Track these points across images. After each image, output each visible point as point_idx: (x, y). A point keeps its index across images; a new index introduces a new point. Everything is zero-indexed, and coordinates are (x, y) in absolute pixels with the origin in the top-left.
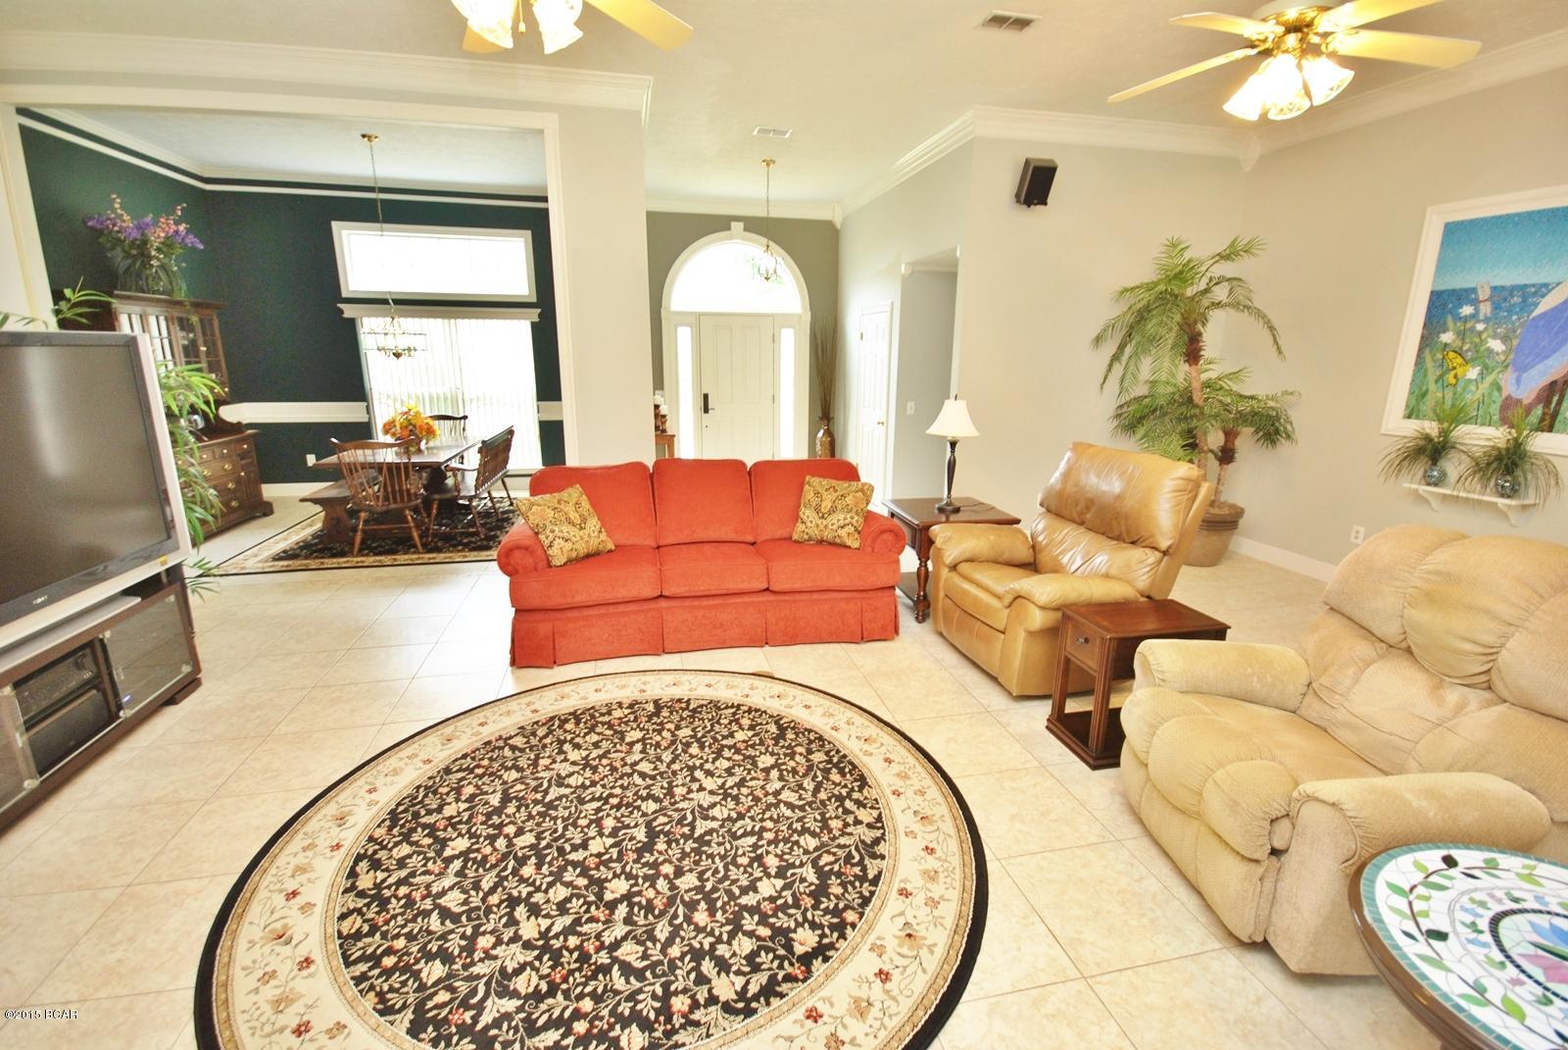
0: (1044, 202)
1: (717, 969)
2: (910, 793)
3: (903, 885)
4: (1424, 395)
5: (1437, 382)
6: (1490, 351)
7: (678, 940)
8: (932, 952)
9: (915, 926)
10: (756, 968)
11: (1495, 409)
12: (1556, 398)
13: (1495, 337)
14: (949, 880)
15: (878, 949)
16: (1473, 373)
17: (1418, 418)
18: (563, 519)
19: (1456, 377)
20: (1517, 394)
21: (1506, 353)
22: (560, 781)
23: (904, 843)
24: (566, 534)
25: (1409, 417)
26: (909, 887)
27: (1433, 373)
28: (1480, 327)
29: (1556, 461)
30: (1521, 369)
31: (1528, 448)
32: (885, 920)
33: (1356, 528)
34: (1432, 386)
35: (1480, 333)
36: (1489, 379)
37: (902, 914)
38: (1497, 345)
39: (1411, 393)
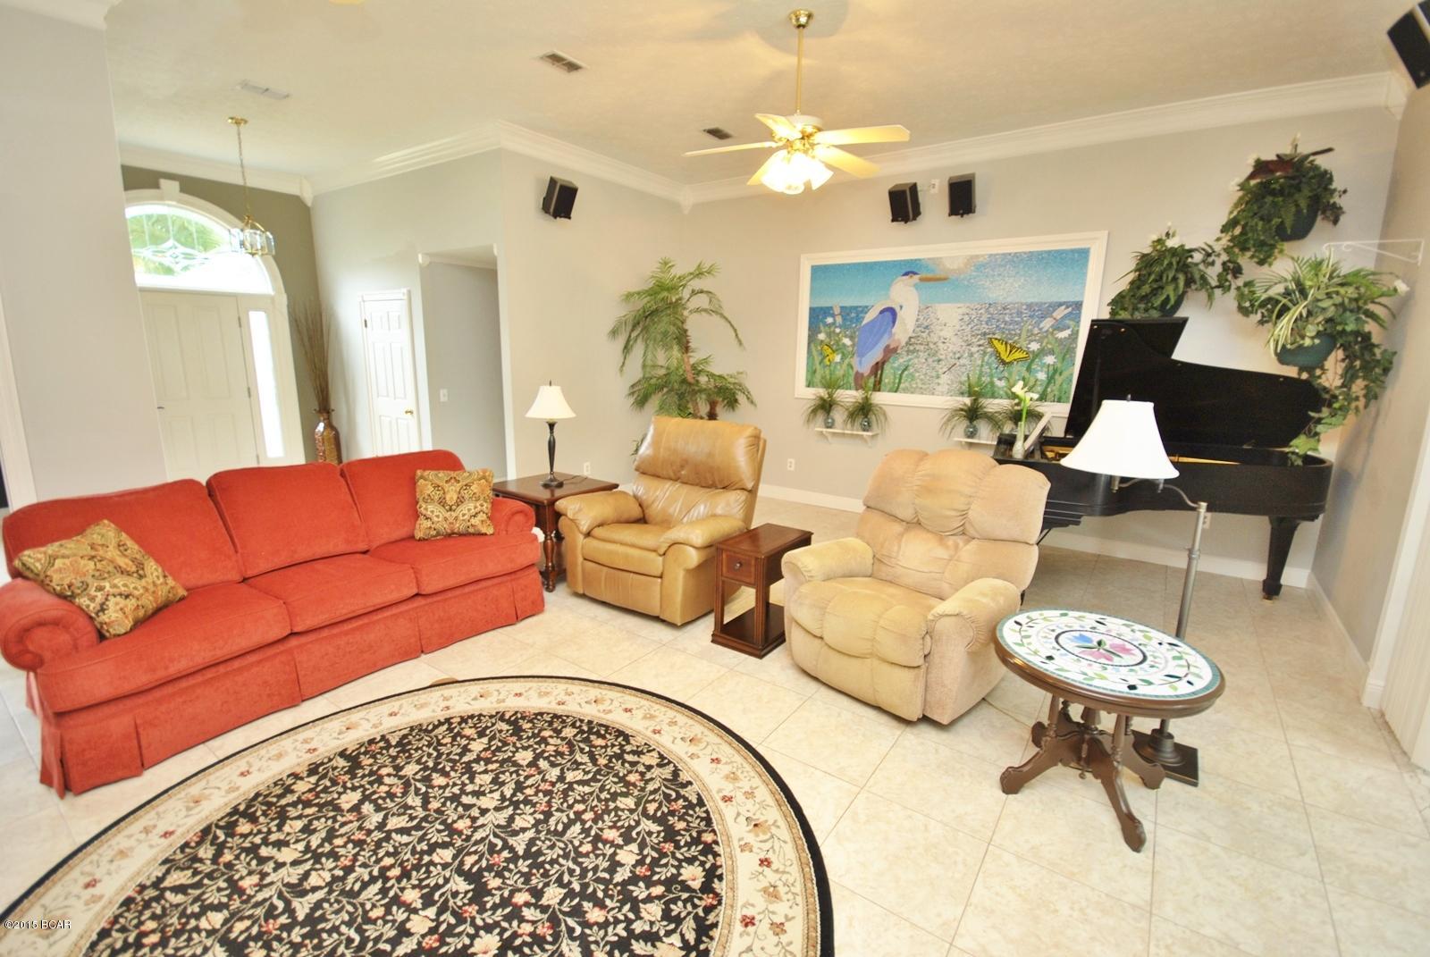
0: (568, 216)
1: (649, 944)
2: (665, 728)
3: (721, 795)
4: (815, 372)
5: (820, 363)
6: (844, 345)
7: (593, 947)
8: (778, 827)
9: (754, 817)
10: (678, 920)
11: (851, 379)
12: (879, 372)
13: (846, 336)
14: (745, 774)
15: (746, 847)
16: (838, 358)
17: (813, 387)
18: (110, 568)
19: (829, 360)
20: (861, 371)
21: (853, 345)
22: (299, 890)
23: (694, 764)
24: (123, 589)
25: (808, 386)
26: (726, 793)
27: (817, 359)
28: (838, 330)
29: (884, 407)
30: (862, 355)
31: (872, 402)
32: (732, 825)
33: (789, 460)
34: (818, 367)
35: (838, 334)
36: (847, 361)
37: (738, 814)
38: (847, 341)
39: (808, 371)
